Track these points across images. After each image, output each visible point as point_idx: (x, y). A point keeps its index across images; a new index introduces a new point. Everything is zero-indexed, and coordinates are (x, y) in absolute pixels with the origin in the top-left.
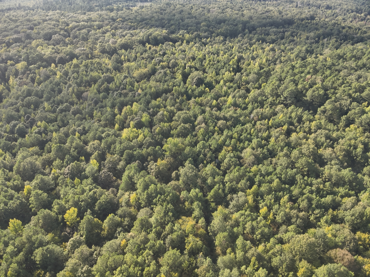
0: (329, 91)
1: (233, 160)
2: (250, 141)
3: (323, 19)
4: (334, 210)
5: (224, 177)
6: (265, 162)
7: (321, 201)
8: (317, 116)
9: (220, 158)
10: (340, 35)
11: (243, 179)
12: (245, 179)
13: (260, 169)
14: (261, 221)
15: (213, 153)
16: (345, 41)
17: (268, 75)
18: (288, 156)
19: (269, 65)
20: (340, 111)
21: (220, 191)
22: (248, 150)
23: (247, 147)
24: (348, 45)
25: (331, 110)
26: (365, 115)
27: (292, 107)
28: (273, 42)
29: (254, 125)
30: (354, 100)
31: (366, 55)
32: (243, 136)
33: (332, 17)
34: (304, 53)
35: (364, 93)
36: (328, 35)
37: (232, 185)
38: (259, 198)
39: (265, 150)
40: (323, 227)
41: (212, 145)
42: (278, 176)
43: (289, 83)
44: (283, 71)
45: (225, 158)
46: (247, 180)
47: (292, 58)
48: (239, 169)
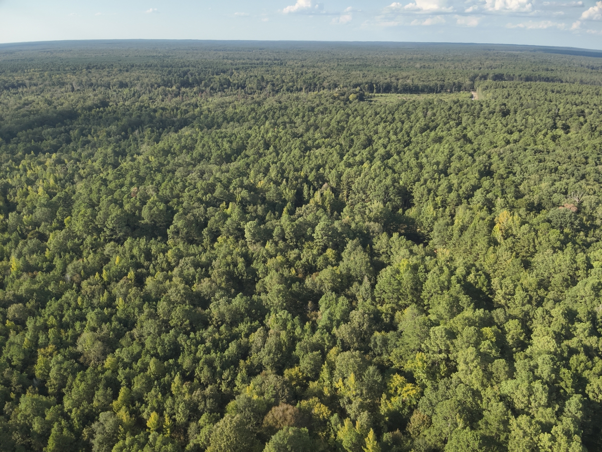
0: (171, 203)
1: (65, 365)
2: (83, 318)
3: (121, 103)
4: (245, 359)
5: (62, 403)
6: (123, 342)
7: (225, 357)
8: (170, 242)
9: (40, 374)
10: (154, 121)
11: (98, 390)
12: (101, 386)
13: (119, 358)
14: (155, 439)
15: (22, 372)
16: (164, 130)
17: (68, 202)
18: (153, 316)
19: (63, 187)
20: (197, 225)
21: (65, 432)
22: (87, 335)
23: (82, 332)
24: (170, 133)
25: (184, 227)
26: (229, 219)
27: (129, 240)
28: (54, 149)
29: (79, 289)
30: (208, 204)
31: (198, 141)
32: (66, 316)
33: (133, 98)
34: (112, 158)
35: (216, 191)
36: (138, 124)
37: (83, 410)
38: (137, 404)
39: (115, 323)
40: (243, 391)
41: (14, 358)
42: (152, 352)
43: (108, 206)
44: (91, 191)
45: (49, 369)
46: (106, 387)
47: (96, 168)
48: (83, 376)
